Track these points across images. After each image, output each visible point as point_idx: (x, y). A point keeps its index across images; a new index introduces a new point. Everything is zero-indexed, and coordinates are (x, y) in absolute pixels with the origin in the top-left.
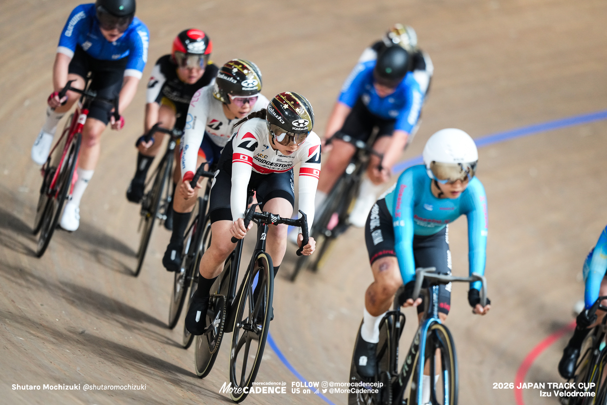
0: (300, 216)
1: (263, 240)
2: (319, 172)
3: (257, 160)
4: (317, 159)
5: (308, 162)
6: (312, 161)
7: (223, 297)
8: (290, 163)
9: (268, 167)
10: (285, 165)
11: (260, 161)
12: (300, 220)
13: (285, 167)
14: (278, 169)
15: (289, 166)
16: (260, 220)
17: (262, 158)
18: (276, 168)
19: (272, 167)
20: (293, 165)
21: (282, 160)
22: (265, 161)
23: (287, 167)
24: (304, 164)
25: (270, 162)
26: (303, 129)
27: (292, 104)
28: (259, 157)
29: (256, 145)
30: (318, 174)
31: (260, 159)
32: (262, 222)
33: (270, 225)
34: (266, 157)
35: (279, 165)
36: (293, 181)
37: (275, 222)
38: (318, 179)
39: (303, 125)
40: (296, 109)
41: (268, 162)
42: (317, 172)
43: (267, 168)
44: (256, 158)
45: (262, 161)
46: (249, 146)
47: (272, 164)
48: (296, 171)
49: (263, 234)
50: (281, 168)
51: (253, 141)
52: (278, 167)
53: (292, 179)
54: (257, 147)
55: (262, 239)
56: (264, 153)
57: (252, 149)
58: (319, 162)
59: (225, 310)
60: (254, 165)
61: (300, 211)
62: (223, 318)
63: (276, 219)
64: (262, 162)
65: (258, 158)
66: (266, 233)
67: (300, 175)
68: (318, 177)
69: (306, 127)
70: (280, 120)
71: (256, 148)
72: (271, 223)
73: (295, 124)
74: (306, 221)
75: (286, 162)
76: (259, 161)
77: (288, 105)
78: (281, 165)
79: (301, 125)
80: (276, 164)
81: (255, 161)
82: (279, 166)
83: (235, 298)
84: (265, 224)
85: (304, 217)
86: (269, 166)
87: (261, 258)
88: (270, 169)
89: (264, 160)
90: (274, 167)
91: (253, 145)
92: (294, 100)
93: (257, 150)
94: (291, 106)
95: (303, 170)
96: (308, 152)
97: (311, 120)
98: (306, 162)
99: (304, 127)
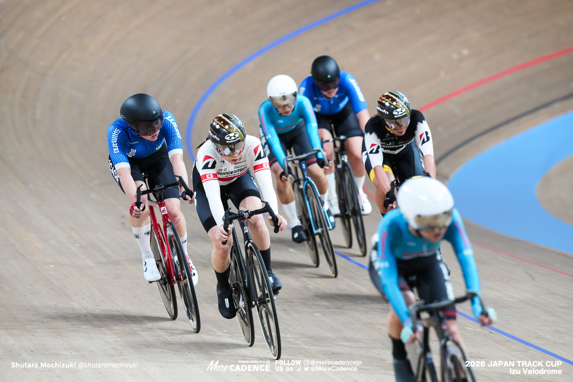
2: (268, 164)
3: (219, 174)
4: (262, 155)
5: (257, 159)
6: (259, 158)
7: (238, 283)
8: (245, 166)
9: (230, 176)
10: (242, 169)
13: (243, 171)
14: (238, 174)
15: (246, 169)
16: (239, 218)
17: (223, 172)
19: (233, 174)
20: (248, 167)
21: (238, 166)
22: (226, 173)
23: (244, 170)
24: (255, 163)
25: (230, 172)
26: (235, 141)
27: (222, 123)
28: (220, 172)
29: (215, 163)
30: (268, 166)
31: (222, 173)
34: (225, 170)
36: (253, 178)
38: (269, 169)
39: (234, 137)
40: (225, 127)
41: (228, 172)
44: (218, 173)
45: (224, 174)
46: (210, 166)
47: (232, 173)
48: (252, 170)
49: (245, 228)
50: (240, 172)
51: (211, 161)
52: (237, 173)
53: (252, 177)
54: (216, 164)
55: (245, 232)
56: (223, 168)
57: (213, 167)
58: (264, 157)
60: (220, 179)
63: (248, 214)
65: (219, 172)
67: (255, 172)
69: (238, 138)
70: (216, 139)
72: (245, 218)
73: (228, 138)
75: (242, 166)
76: (221, 174)
77: (219, 125)
78: (239, 170)
79: (233, 138)
80: (235, 171)
81: (219, 176)
82: (238, 172)
84: (243, 220)
88: (232, 176)
90: (234, 174)
91: (212, 164)
92: (224, 120)
93: (217, 167)
94: (222, 125)
95: (256, 168)
96: (254, 152)
97: (240, 132)
98: (255, 161)
99: (236, 139)
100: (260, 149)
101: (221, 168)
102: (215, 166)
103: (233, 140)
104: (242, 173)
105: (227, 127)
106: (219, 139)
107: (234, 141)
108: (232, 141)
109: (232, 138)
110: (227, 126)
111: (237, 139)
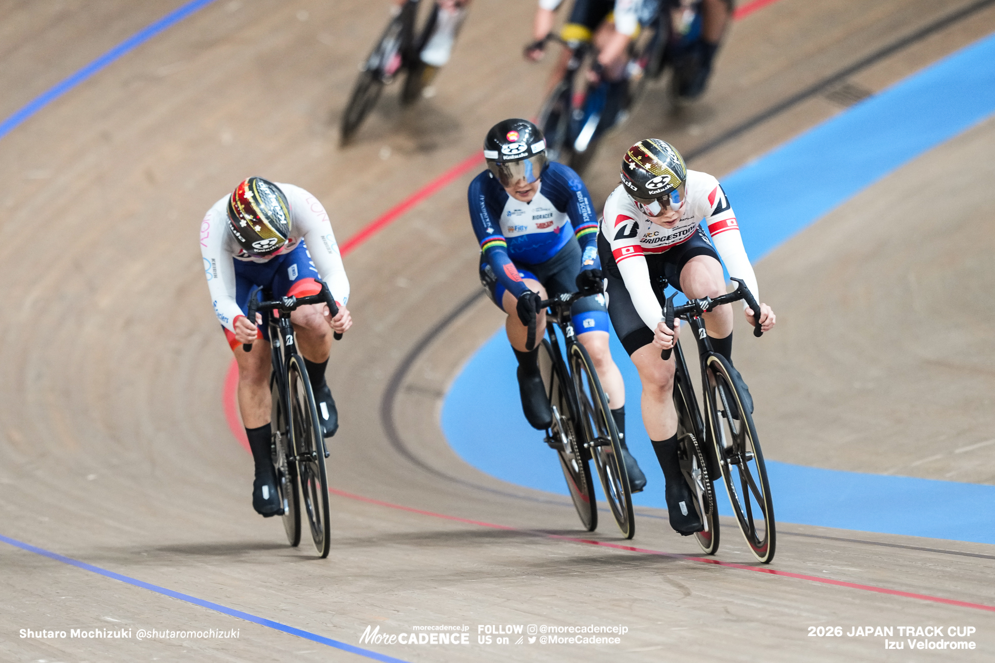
0: (736, 285)
1: (703, 339)
2: (734, 220)
3: (646, 242)
4: (724, 205)
5: (714, 214)
6: (719, 210)
7: (689, 436)
8: (692, 226)
10: (687, 230)
11: (651, 242)
12: (738, 290)
13: (688, 233)
14: (680, 239)
15: (693, 229)
16: (688, 314)
17: (652, 238)
18: (677, 240)
19: (670, 241)
21: (679, 227)
22: (658, 239)
23: (691, 231)
24: (711, 220)
25: (665, 237)
26: (664, 190)
27: (640, 160)
28: (648, 238)
29: (636, 226)
30: (735, 223)
31: (651, 240)
32: (692, 316)
33: (703, 314)
34: (656, 234)
35: (678, 234)
37: (707, 308)
38: (738, 229)
40: (645, 166)
41: (662, 238)
42: (732, 222)
43: (665, 245)
44: (644, 241)
46: (627, 232)
47: (668, 238)
49: (700, 330)
50: (682, 236)
51: (629, 224)
52: (678, 237)
54: (638, 228)
55: (701, 337)
56: (652, 231)
57: (633, 234)
58: (728, 207)
59: (700, 453)
61: (732, 279)
62: (702, 465)
63: (707, 303)
64: (655, 242)
65: (646, 240)
66: (704, 327)
67: (712, 236)
68: (737, 227)
69: (669, 185)
70: (632, 187)
71: (638, 231)
72: (703, 311)
73: (650, 187)
74: (746, 288)
75: (686, 226)
76: (649, 243)
77: (634, 163)
78: (682, 233)
79: (660, 185)
80: (674, 235)
81: (645, 246)
82: (680, 235)
83: (705, 430)
84: (697, 316)
85: (741, 284)
86: (667, 242)
87: (713, 363)
88: (670, 244)
89: (656, 239)
90: (673, 239)
91: (632, 229)
92: (643, 154)
93: (640, 233)
94: (639, 163)
95: (713, 228)
96: (708, 201)
97: (673, 172)
98: (711, 216)
99: (666, 186)
100: (720, 195)
101: (647, 232)
102: (637, 233)
103: (660, 188)
104: (686, 237)
105: (648, 166)
106: (636, 189)
107: (662, 190)
108: (659, 191)
109: (658, 185)
110: (647, 164)
111: (668, 187)
